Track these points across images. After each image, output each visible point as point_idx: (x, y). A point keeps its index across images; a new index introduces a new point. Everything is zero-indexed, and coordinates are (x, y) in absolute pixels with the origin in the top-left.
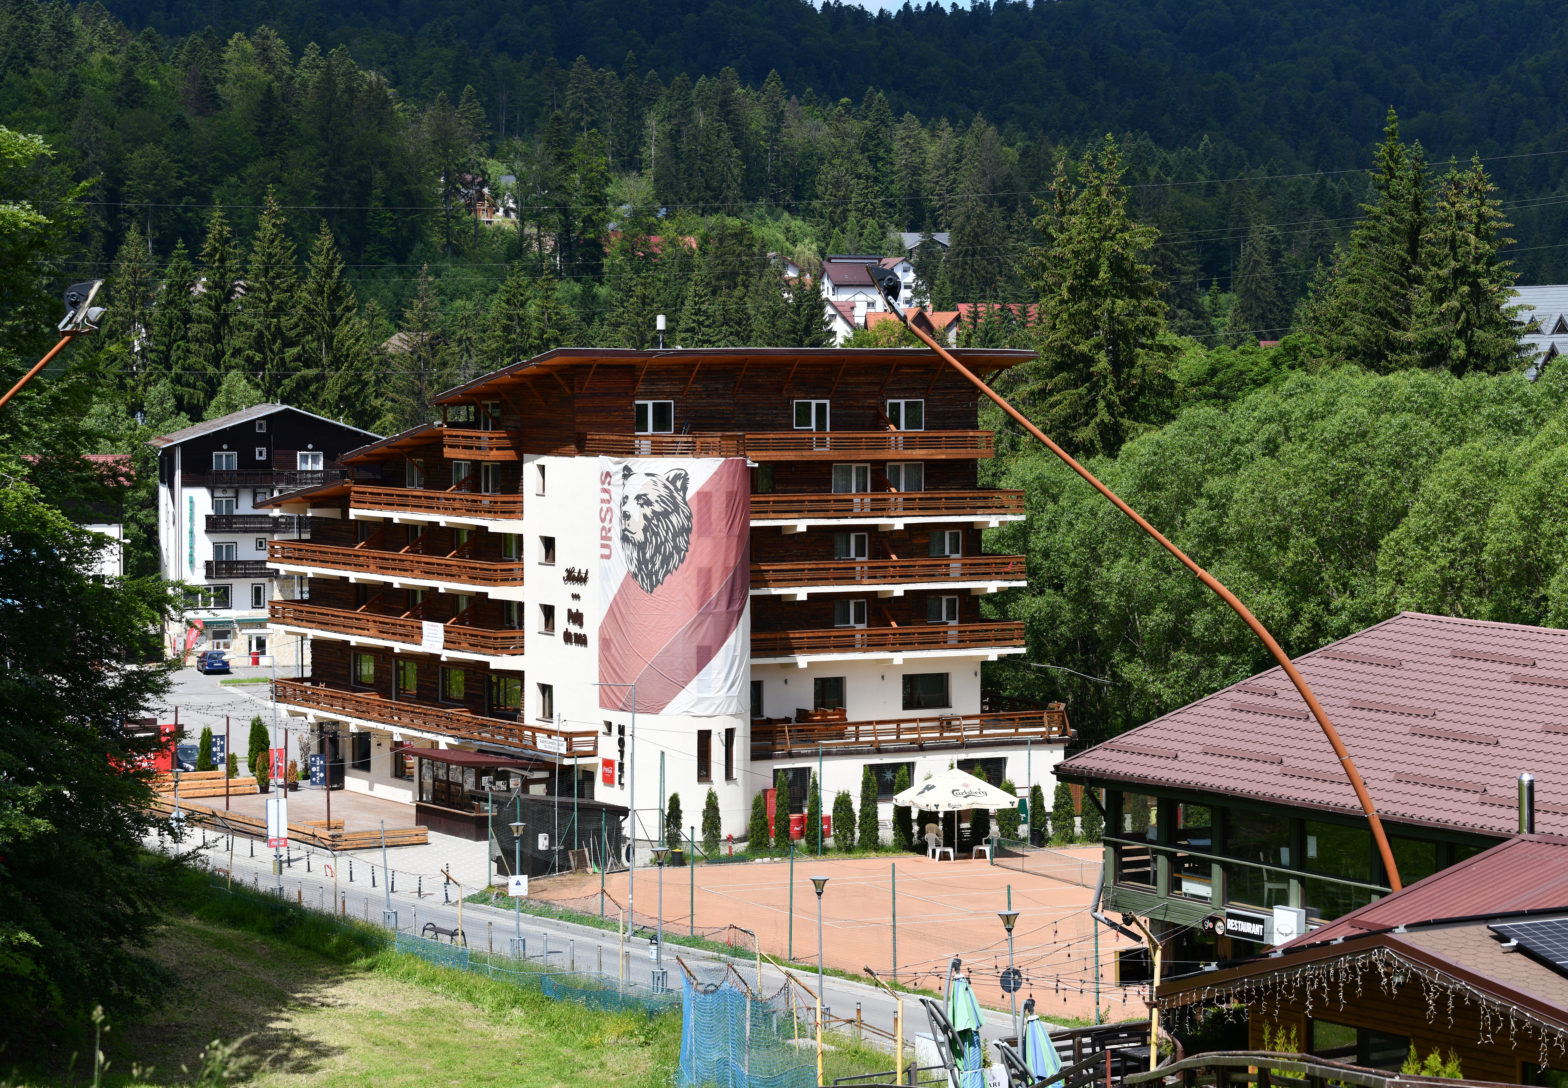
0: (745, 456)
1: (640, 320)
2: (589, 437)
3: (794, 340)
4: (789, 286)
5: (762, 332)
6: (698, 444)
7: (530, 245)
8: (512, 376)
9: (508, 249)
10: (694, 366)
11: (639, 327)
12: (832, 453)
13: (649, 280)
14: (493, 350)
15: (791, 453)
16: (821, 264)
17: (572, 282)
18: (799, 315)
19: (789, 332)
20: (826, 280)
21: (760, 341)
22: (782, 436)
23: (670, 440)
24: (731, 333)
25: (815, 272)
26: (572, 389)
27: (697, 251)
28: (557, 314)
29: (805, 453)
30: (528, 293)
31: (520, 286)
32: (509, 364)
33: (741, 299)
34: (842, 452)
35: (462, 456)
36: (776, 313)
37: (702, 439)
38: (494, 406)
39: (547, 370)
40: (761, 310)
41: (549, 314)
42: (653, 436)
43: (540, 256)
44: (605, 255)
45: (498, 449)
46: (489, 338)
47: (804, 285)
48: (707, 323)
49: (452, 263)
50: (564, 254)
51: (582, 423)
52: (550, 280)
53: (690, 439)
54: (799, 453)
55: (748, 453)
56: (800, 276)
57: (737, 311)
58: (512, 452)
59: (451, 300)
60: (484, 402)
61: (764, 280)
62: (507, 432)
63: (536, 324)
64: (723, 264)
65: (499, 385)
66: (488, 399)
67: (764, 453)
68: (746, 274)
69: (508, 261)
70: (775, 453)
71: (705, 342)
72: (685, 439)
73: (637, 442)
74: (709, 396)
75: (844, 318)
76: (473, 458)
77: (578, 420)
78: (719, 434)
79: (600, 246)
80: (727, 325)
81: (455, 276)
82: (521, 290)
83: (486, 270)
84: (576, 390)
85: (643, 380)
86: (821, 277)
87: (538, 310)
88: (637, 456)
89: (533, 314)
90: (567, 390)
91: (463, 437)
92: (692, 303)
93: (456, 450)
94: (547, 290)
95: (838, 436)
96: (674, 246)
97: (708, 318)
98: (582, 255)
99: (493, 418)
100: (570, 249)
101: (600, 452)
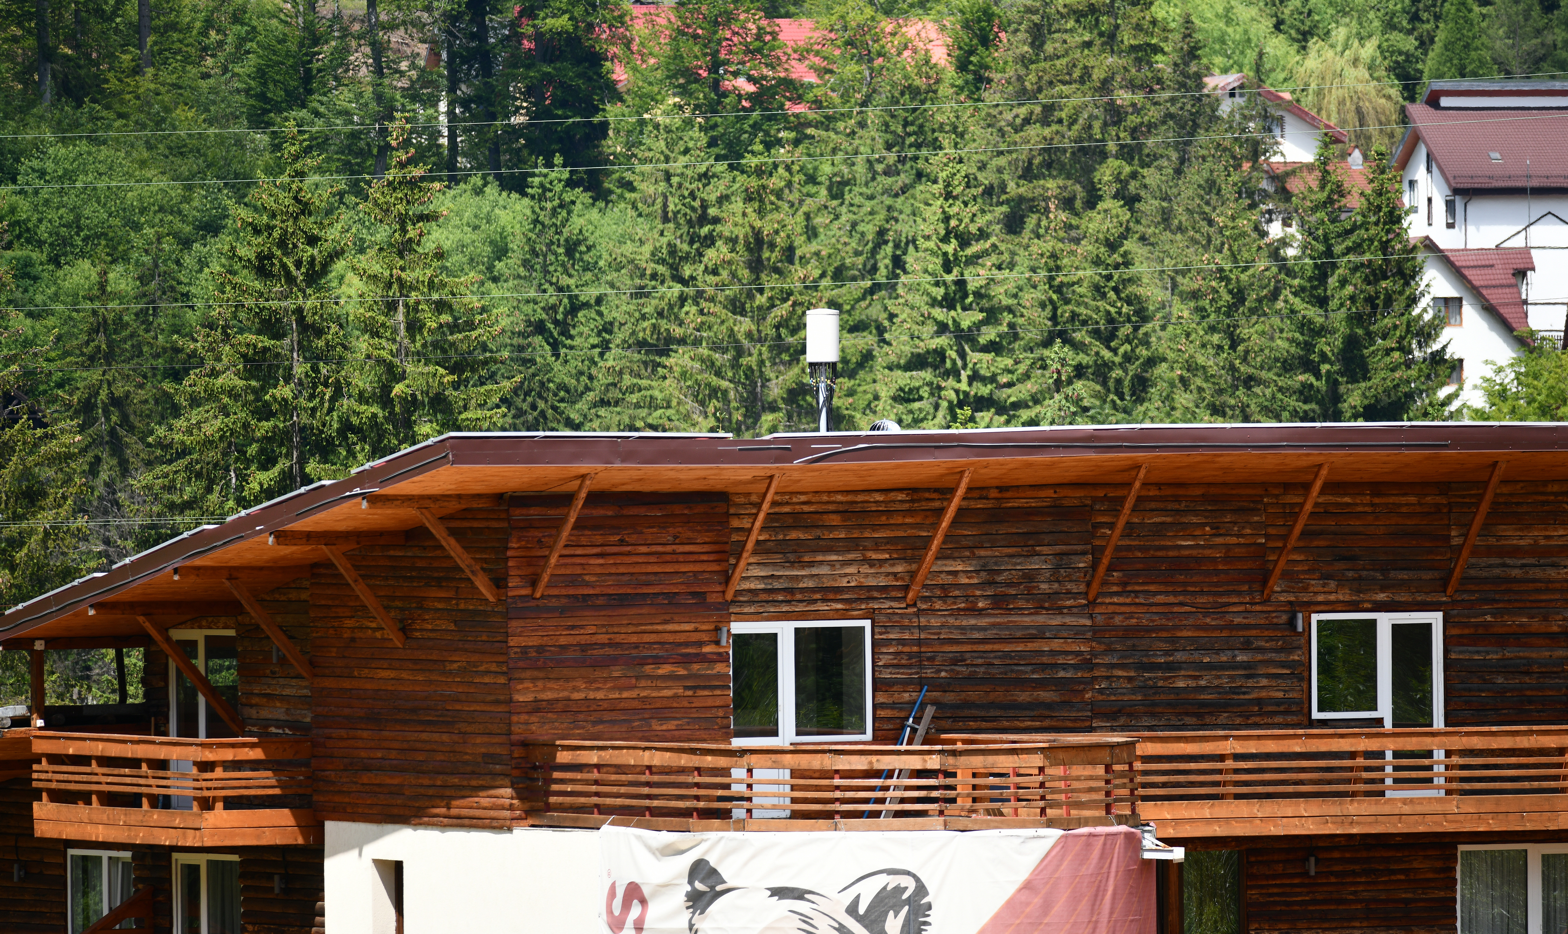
0: (1134, 820)
1: (745, 325)
2: (563, 757)
3: (1305, 393)
4: (1285, 194)
5: (1192, 367)
6: (963, 781)
7: (341, 56)
8: (281, 536)
9: (261, 74)
10: (947, 492)
11: (740, 352)
12: (1454, 805)
13: (776, 182)
14: (208, 443)
15: (1303, 807)
16: (1404, 118)
17: (491, 191)
18: (1322, 302)
19: (1287, 366)
20: (1420, 172)
21: (1183, 399)
22: (1272, 747)
23: (859, 763)
24: (1080, 371)
25: (1379, 144)
26: (499, 582)
27: (950, 73)
28: (441, 306)
29: (1353, 807)
30: (333, 233)
31: (305, 208)
32: (269, 493)
33: (1112, 246)
34: (1489, 803)
35: (100, 834)
36: (1239, 296)
37: (977, 762)
38: (216, 648)
39: (407, 514)
40: (1186, 284)
41: (412, 309)
42: (796, 750)
43: (379, 97)
44: (612, 92)
45: (231, 803)
46: (195, 402)
47: (1340, 191)
48: (989, 334)
49: (58, 127)
50: (464, 89)
51: (536, 707)
52: (413, 183)
53: (933, 762)
54: (1331, 807)
55: (1147, 810)
56: (1324, 162)
57: (1098, 291)
58: (284, 817)
59: (55, 261)
60: (178, 634)
61: (1195, 175)
62: (265, 740)
63: (362, 344)
64: (1045, 122)
65: (232, 572)
66: (195, 623)
67: (1205, 809)
68: (1127, 153)
69: (258, 121)
70: (1243, 808)
71: (981, 404)
72: (915, 763)
73: (738, 773)
74: (1000, 602)
75: (1490, 311)
76: (141, 837)
77: (524, 695)
78: (1041, 740)
79: (595, 59)
80: (1067, 341)
81: (69, 176)
82: (308, 223)
83: (179, 150)
84: (516, 587)
85: (761, 548)
86: (1405, 162)
87: (374, 293)
88: (741, 826)
89: (352, 309)
90: (482, 585)
91: (106, 761)
92: (934, 265)
93: (80, 810)
94: (402, 220)
95: (1477, 743)
96: (866, 57)
97: (992, 315)
98: (529, 92)
99: (213, 692)
100: (487, 70)
101: (605, 811)
